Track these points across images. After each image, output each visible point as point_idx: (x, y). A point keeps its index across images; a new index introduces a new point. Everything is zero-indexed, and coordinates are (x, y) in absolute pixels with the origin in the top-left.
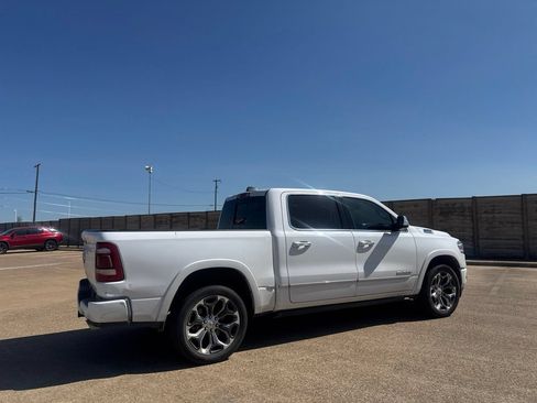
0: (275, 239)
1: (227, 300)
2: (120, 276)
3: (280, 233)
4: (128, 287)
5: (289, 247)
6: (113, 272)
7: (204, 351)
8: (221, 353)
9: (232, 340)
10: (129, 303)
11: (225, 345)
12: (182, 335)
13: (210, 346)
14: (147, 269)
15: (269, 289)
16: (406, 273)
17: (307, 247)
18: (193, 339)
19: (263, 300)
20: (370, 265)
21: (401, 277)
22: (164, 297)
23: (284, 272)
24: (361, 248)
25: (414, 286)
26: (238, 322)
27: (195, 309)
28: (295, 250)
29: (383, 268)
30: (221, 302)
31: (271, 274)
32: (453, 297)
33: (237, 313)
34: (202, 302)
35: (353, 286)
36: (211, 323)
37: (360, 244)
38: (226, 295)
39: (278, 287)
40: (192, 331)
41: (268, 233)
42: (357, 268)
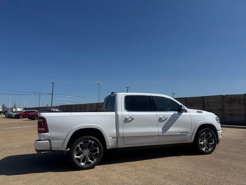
0: (117, 116)
1: (93, 142)
2: (47, 131)
3: (119, 113)
4: (49, 136)
5: (124, 119)
6: (43, 129)
7: (82, 164)
8: (88, 166)
9: (95, 160)
10: (50, 142)
11: (92, 162)
12: (72, 156)
13: (85, 162)
14: (58, 128)
15: (113, 138)
16: (185, 132)
17: (133, 119)
18: (77, 158)
19: (110, 143)
20: (165, 128)
21: (183, 134)
22: (65, 140)
23: (121, 131)
24: (160, 120)
26: (98, 152)
27: (79, 146)
28: (126, 120)
29: (172, 130)
30: (91, 143)
31: (115, 131)
32: (213, 144)
33: (98, 148)
34: (81, 143)
35: (156, 138)
36: (86, 152)
37: (160, 118)
38: (93, 140)
39: (118, 137)
40: (77, 155)
41: (114, 113)
42: (158, 130)
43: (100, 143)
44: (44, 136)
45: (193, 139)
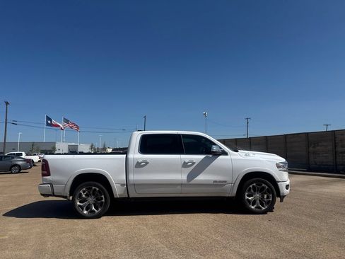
1: (97, 189)
2: (48, 174)
3: (131, 156)
4: (51, 179)
5: (135, 163)
6: (45, 172)
7: (85, 212)
8: (92, 215)
9: (100, 209)
10: (52, 186)
11: (97, 211)
12: (74, 204)
13: (89, 210)
14: (60, 172)
15: (122, 185)
16: (222, 182)
17: (147, 163)
18: (80, 206)
19: (118, 191)
20: (192, 176)
21: (219, 184)
22: (66, 185)
23: (131, 177)
24: (185, 165)
26: (103, 200)
27: (81, 192)
28: (139, 165)
29: (202, 178)
30: (95, 190)
31: (124, 177)
32: (269, 201)
33: (103, 196)
34: (84, 189)
35: (179, 187)
36: (91, 200)
37: (185, 162)
38: (97, 186)
39: (128, 184)
40: (80, 202)
41: (124, 156)
42: (182, 177)
43: (105, 190)
44: (46, 179)
45: (235, 191)
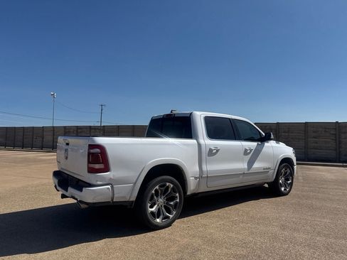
0: (199, 145)
1: (172, 186)
2: (107, 169)
3: (202, 141)
4: (112, 177)
5: (208, 150)
7: (158, 220)
8: (169, 221)
9: (174, 213)
10: (112, 187)
11: (171, 216)
12: (145, 210)
13: (161, 217)
14: (125, 164)
15: (196, 178)
17: (218, 151)
18: (151, 213)
19: (192, 186)
20: (251, 163)
21: (266, 171)
22: (136, 181)
23: (204, 168)
24: (246, 153)
25: (271, 176)
26: (178, 200)
27: (153, 192)
28: (211, 153)
29: (257, 165)
30: (168, 187)
31: (197, 168)
32: (290, 183)
33: (177, 195)
34: (157, 187)
35: (241, 177)
36: (161, 201)
37: (246, 149)
38: (171, 182)
39: (201, 177)
40: (151, 207)
41: (193, 141)
42: (242, 166)
44: (103, 178)
45: (275, 176)
